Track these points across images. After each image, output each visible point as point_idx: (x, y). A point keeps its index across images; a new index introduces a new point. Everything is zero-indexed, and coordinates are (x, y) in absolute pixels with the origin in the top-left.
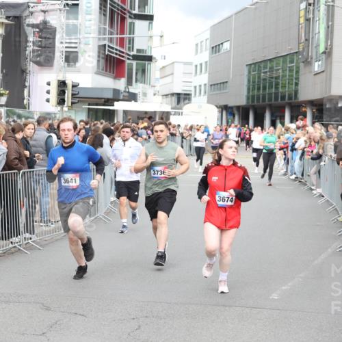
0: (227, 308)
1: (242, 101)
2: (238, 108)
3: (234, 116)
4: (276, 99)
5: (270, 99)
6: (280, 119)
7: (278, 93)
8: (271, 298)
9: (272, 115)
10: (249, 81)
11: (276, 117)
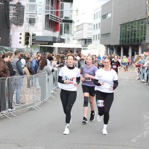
0: (110, 146)
1: (117, 43)
2: (115, 46)
3: (113, 50)
4: (134, 41)
5: (131, 42)
6: (137, 52)
7: (135, 39)
8: (132, 141)
9: (132, 50)
10: (121, 33)
11: (134, 51)
